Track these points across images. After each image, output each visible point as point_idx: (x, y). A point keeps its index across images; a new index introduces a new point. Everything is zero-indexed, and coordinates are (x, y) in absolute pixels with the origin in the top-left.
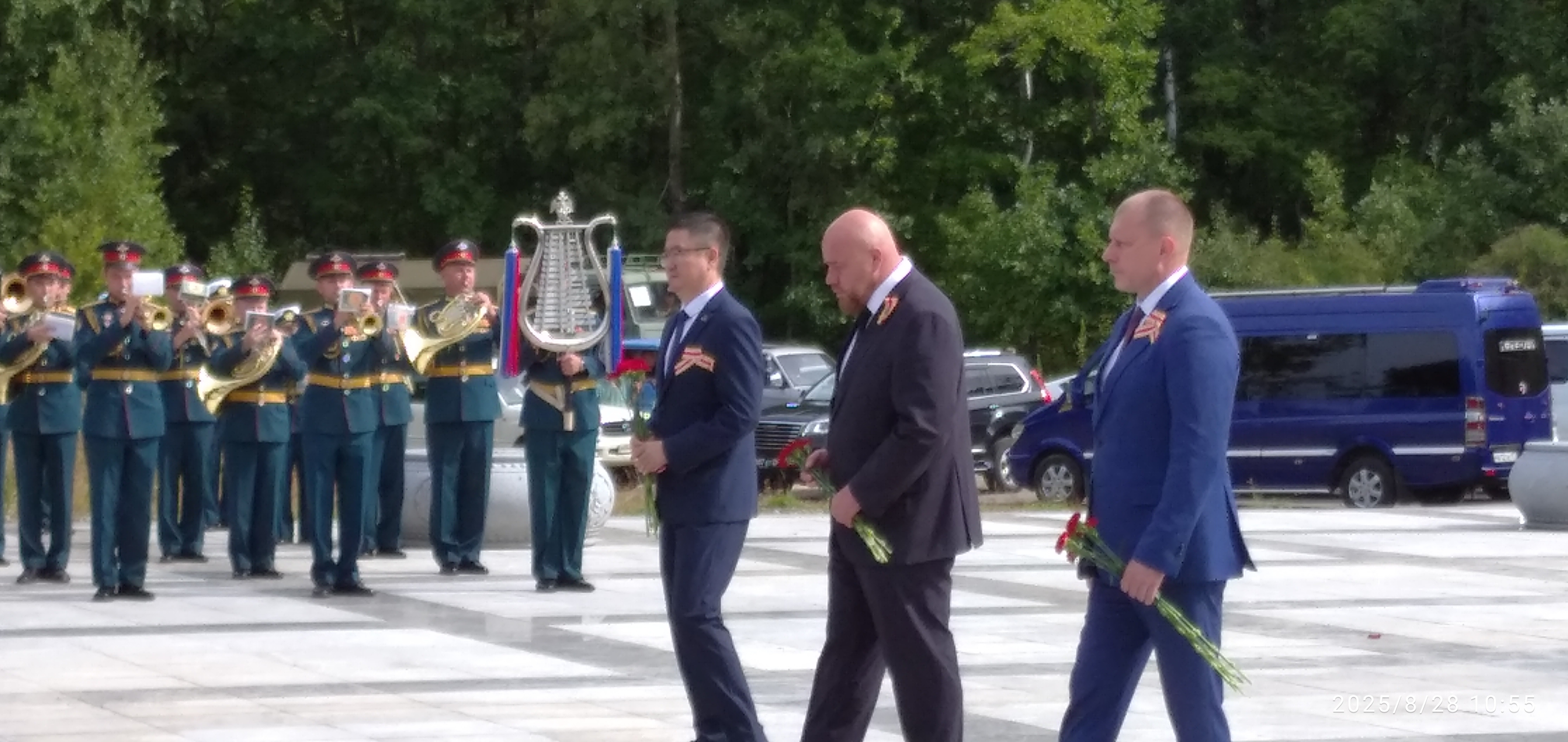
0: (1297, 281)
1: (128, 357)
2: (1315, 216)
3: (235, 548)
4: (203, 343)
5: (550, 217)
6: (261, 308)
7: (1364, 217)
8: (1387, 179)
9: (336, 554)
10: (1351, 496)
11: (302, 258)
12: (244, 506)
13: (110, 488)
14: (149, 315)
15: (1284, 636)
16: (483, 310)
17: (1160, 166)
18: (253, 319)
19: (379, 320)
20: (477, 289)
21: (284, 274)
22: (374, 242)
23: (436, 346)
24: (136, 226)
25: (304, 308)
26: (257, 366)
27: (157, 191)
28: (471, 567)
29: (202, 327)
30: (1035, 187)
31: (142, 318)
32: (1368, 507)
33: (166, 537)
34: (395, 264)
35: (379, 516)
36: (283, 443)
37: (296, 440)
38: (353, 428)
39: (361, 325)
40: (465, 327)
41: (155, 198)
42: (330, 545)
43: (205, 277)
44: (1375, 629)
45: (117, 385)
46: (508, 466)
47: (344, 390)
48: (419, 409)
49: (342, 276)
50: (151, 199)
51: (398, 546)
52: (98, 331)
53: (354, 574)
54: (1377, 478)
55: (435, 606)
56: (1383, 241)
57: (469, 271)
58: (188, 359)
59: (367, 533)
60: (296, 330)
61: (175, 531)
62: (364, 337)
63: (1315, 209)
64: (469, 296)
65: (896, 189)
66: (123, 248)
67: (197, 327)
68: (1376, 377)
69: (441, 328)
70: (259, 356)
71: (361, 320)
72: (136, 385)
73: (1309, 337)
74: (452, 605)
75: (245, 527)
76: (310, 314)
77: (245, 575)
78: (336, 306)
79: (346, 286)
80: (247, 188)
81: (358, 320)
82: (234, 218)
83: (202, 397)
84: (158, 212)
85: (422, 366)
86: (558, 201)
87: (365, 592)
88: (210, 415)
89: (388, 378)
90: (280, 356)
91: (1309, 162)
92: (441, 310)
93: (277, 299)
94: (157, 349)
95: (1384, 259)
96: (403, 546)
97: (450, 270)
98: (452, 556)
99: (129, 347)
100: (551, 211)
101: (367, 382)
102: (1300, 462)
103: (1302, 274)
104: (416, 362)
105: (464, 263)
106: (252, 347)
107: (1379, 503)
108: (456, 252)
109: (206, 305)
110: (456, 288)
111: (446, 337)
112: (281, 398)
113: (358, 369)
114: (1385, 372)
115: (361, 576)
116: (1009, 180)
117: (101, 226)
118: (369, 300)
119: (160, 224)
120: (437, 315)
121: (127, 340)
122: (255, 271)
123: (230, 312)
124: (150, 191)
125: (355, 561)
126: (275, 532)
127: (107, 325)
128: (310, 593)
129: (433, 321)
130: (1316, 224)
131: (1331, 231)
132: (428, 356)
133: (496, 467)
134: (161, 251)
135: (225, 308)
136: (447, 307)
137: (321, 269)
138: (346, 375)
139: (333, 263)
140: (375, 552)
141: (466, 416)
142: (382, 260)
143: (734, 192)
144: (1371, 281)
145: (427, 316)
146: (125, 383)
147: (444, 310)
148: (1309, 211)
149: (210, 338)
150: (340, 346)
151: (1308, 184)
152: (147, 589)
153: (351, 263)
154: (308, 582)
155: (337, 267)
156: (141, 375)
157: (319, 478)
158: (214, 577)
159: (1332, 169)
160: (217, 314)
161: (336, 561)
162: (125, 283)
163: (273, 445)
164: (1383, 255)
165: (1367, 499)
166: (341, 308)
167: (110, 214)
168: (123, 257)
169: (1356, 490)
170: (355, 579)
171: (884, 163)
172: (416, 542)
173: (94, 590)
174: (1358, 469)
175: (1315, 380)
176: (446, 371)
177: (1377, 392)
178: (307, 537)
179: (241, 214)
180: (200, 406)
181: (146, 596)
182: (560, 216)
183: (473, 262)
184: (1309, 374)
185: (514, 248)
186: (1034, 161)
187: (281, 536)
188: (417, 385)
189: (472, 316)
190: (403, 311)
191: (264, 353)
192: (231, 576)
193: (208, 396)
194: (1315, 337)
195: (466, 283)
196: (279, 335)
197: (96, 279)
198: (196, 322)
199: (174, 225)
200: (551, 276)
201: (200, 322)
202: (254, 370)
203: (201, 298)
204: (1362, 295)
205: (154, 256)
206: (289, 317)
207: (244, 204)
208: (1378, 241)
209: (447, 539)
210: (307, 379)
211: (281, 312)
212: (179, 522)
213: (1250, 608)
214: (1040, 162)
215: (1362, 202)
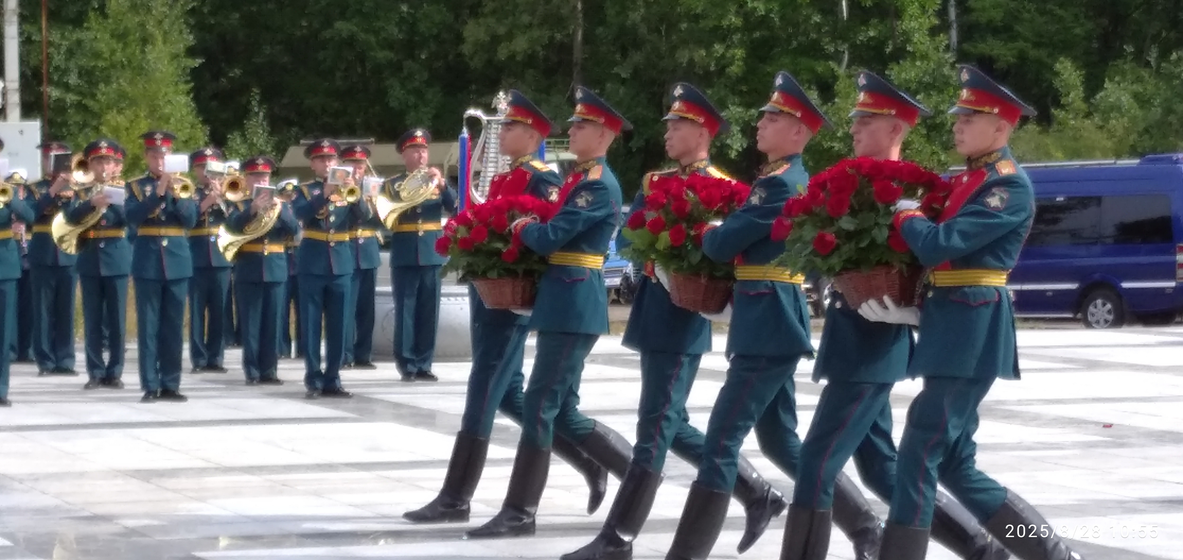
0: (1049, 156)
1: (163, 218)
2: (1062, 107)
3: (248, 362)
4: (223, 207)
5: (491, 110)
6: (264, 181)
7: (1100, 107)
8: (1117, 79)
9: (323, 366)
10: (1089, 319)
11: (297, 143)
12: (254, 329)
13: (152, 317)
14: (177, 187)
15: (1039, 426)
16: (436, 181)
17: (944, 69)
18: (259, 191)
19: (358, 191)
20: (430, 166)
21: (283, 155)
22: (351, 131)
23: (401, 208)
24: (172, 120)
25: (301, 180)
26: (263, 224)
27: (188, 93)
28: (425, 375)
29: (223, 196)
30: (850, 86)
31: (173, 189)
32: (1102, 327)
33: (196, 354)
34: (367, 147)
35: (356, 338)
36: (281, 282)
37: (292, 280)
38: (336, 271)
39: (345, 195)
40: (422, 194)
41: (186, 98)
42: (319, 359)
43: (223, 157)
44: (1108, 421)
45: (157, 239)
46: (452, 299)
47: (329, 243)
48: (385, 256)
49: (329, 157)
50: (183, 99)
51: (370, 360)
52: (140, 198)
53: (337, 381)
54: (1109, 306)
55: (397, 405)
56: (1115, 126)
57: (423, 152)
58: (211, 219)
59: (347, 350)
60: (294, 197)
61: (203, 350)
62: (345, 203)
63: (1062, 102)
64: (424, 170)
65: (744, 88)
66: (158, 136)
67: (218, 196)
68: (1110, 230)
69: (403, 194)
70: (264, 218)
71: (345, 191)
72: (169, 238)
73: (1058, 199)
74: (411, 404)
75: (255, 345)
76: (304, 185)
77: (255, 382)
78: (326, 179)
79: (333, 165)
80: (256, 90)
81: (342, 190)
82: (245, 113)
83: (221, 250)
84: (189, 109)
85: (389, 224)
86: (498, 99)
87: (346, 395)
88: (227, 262)
89: (363, 234)
90: (279, 217)
91: (1058, 66)
92: (403, 181)
93: (277, 174)
94: (184, 212)
95: (1115, 140)
96: (373, 360)
97: (409, 151)
98: (410, 368)
99: (164, 210)
100: (493, 107)
101: (346, 237)
102: (1050, 294)
103: (1053, 151)
104: (385, 220)
105: (421, 146)
106: (258, 211)
107: (1110, 325)
108: (414, 138)
109: (225, 179)
110: (414, 165)
111: (406, 202)
112: (281, 249)
113: (340, 227)
114: (1115, 225)
115: (342, 383)
116: (830, 80)
117: (146, 120)
118: (351, 176)
119: (191, 118)
120: (400, 185)
121: (163, 206)
122: (262, 153)
123: (243, 184)
124: (183, 93)
125: (337, 371)
126: (277, 351)
127: (148, 194)
128: (304, 396)
129: (397, 190)
130: (1063, 112)
131: (1074, 118)
132: (395, 216)
133: (443, 300)
134: (190, 139)
135: (240, 182)
136: (407, 179)
137: (313, 151)
138: (332, 231)
139: (323, 147)
140: (352, 365)
141: (422, 262)
142: (359, 144)
143: (622, 90)
144: (1105, 156)
145: (393, 185)
146: (162, 237)
147: (405, 181)
148: (1058, 105)
149: (228, 203)
150: (327, 210)
151: (1057, 83)
152: (182, 393)
153: (335, 147)
154: (303, 387)
155: (326, 150)
156: (173, 232)
157: (311, 308)
158: (231, 384)
159: (1075, 71)
160: (234, 186)
161: (323, 371)
162: (160, 162)
163: (274, 284)
164: (1114, 136)
165: (1102, 321)
166: (329, 182)
167: (153, 110)
168: (159, 143)
169: (1093, 315)
170: (338, 386)
171: (735, 69)
172: (383, 357)
173: (142, 394)
174: (1096, 299)
175: (1063, 232)
176: (407, 228)
177: (1110, 241)
178: (302, 353)
179: (250, 110)
180: (221, 256)
181: (180, 398)
182: (499, 110)
183: (426, 145)
184: (1057, 227)
185: (465, 133)
186: (849, 66)
187: (282, 353)
188: (386, 237)
189: (427, 185)
190: (375, 181)
191: (267, 215)
192: (244, 383)
193: (226, 249)
194: (1062, 199)
195: (422, 161)
196: (278, 201)
197: (142, 160)
198: (218, 192)
199: (200, 119)
200: (492, 155)
201: (221, 192)
202: (259, 228)
203: (221, 174)
204: (1098, 166)
205: (186, 142)
206: (290, 188)
207: (253, 103)
208: (1109, 126)
209: (407, 354)
210: (302, 234)
211: (283, 184)
212: (205, 342)
213: (1013, 405)
214: (853, 67)
215: (1098, 97)
